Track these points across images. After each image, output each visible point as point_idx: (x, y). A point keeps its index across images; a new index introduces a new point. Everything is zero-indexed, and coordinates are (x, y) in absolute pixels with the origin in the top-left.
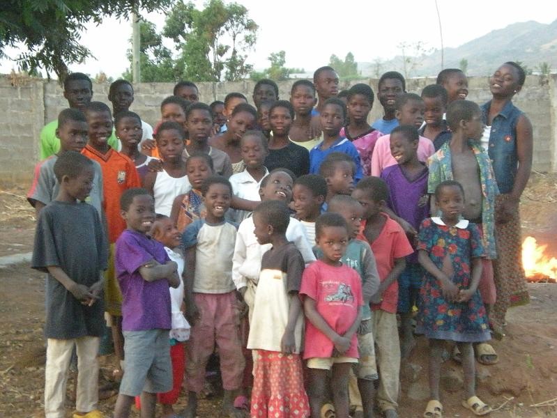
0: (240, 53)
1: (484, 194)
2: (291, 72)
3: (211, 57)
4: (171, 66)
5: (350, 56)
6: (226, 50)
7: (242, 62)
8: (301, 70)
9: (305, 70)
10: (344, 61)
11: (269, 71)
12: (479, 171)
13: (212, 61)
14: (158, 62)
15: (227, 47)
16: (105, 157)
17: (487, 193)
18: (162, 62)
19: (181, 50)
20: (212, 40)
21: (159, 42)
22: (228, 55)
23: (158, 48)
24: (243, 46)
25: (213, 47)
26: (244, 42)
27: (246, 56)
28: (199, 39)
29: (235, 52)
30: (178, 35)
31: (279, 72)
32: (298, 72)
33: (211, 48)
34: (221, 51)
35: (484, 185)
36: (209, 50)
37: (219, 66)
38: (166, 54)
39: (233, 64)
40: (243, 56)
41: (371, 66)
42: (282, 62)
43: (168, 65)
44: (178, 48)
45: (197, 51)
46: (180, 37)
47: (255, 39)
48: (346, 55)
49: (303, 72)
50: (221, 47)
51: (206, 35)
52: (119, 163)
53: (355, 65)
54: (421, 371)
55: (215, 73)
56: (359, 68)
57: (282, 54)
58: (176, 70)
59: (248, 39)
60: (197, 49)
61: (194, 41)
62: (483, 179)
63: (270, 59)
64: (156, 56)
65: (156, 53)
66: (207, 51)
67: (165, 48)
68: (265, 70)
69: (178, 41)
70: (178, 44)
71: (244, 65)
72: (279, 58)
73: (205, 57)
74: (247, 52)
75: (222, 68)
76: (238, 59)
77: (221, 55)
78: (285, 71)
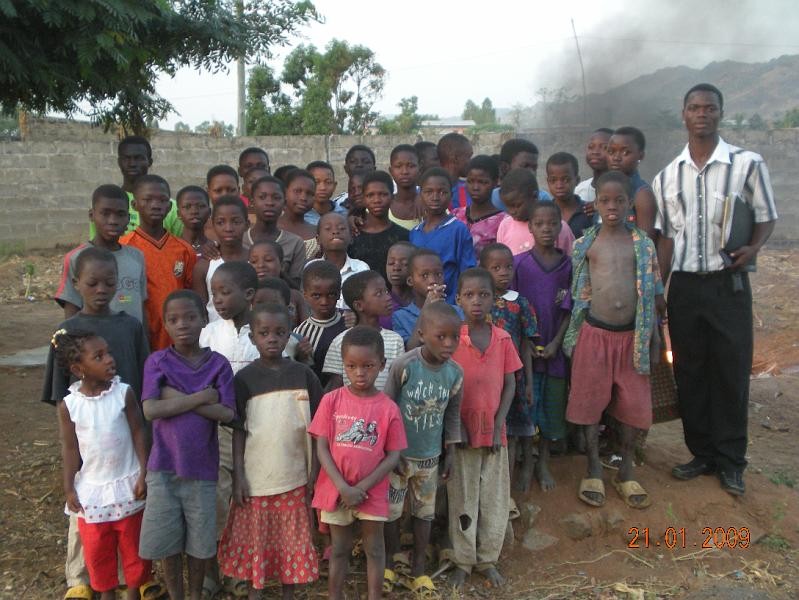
0: (365, 100)
1: (639, 292)
2: (424, 118)
3: (334, 104)
4: (290, 114)
5: (487, 102)
6: (350, 97)
7: (367, 110)
8: (434, 116)
9: (440, 117)
10: (481, 107)
11: (399, 118)
12: (635, 262)
13: (334, 108)
14: (277, 110)
15: (351, 94)
16: (159, 242)
17: (643, 291)
18: (280, 109)
19: (301, 97)
20: (335, 86)
21: (277, 88)
22: (352, 102)
23: (276, 94)
24: (368, 92)
25: (336, 93)
26: (369, 87)
27: (372, 103)
28: (320, 84)
29: (359, 99)
30: (298, 80)
31: (410, 120)
32: (432, 119)
33: (333, 94)
34: (345, 98)
35: (639, 281)
36: (331, 96)
37: (342, 114)
38: (285, 101)
39: (358, 111)
40: (368, 102)
41: (511, 113)
42: (414, 109)
43: (287, 113)
44: (298, 95)
45: (318, 97)
46: (301, 83)
47: (382, 85)
48: (483, 100)
49: (436, 119)
50: (344, 93)
51: (327, 80)
52: (177, 250)
53: (494, 112)
54: (539, 513)
55: (338, 122)
56: (497, 115)
57: (414, 100)
58: (295, 118)
59: (373, 85)
60: (317, 95)
61: (315, 87)
62: (639, 273)
63: (401, 105)
64: (274, 103)
65: (274, 100)
66: (330, 98)
67: (284, 95)
68: (396, 117)
69: (298, 87)
70: (298, 90)
71: (370, 112)
72: (410, 104)
73: (326, 104)
74: (373, 99)
75: (345, 116)
76: (363, 106)
77: (345, 102)
78: (418, 118)
